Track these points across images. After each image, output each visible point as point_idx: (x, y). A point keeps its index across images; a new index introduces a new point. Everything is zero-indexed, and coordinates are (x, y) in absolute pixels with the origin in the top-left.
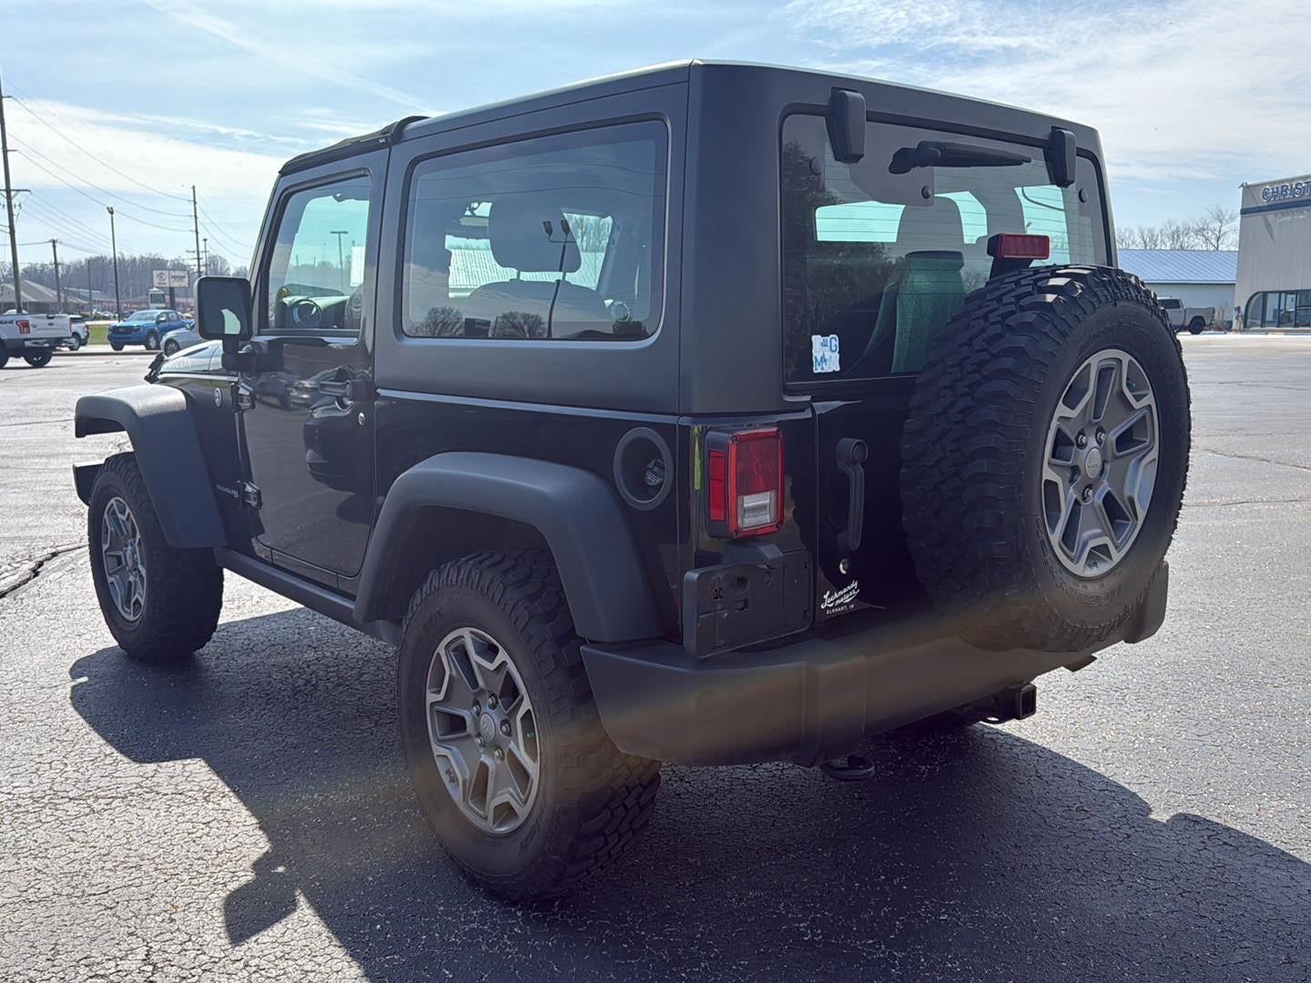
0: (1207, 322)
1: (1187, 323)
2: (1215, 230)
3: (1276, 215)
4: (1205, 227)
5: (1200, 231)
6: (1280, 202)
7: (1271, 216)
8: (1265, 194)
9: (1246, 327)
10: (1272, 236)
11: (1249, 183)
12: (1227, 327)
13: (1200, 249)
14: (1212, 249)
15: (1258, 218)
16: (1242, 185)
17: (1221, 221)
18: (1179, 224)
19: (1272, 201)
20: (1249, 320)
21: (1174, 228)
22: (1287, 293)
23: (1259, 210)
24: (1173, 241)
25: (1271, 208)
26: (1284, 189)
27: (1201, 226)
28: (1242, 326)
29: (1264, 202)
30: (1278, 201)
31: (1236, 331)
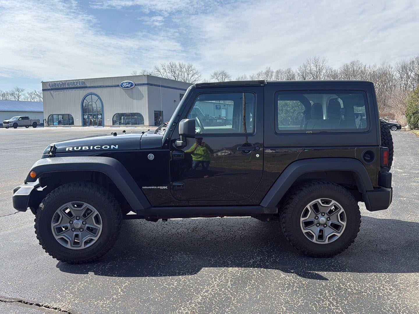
0: (38, 124)
1: (32, 124)
2: (17, 94)
3: (54, 92)
4: (14, 93)
5: (12, 94)
6: (54, 88)
7: (52, 92)
8: (49, 85)
9: (49, 125)
10: (53, 97)
11: (44, 81)
12: (42, 125)
13: (13, 100)
14: (17, 100)
15: (48, 93)
16: (42, 82)
17: (18, 91)
18: (4, 91)
19: (52, 88)
20: (49, 123)
21: (2, 93)
22: (60, 115)
23: (48, 90)
24: (3, 96)
25: (52, 89)
26: (55, 84)
27: (12, 93)
28: (47, 125)
29: (49, 88)
30: (54, 87)
31: (46, 126)
